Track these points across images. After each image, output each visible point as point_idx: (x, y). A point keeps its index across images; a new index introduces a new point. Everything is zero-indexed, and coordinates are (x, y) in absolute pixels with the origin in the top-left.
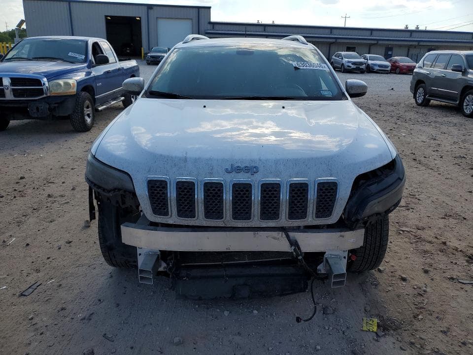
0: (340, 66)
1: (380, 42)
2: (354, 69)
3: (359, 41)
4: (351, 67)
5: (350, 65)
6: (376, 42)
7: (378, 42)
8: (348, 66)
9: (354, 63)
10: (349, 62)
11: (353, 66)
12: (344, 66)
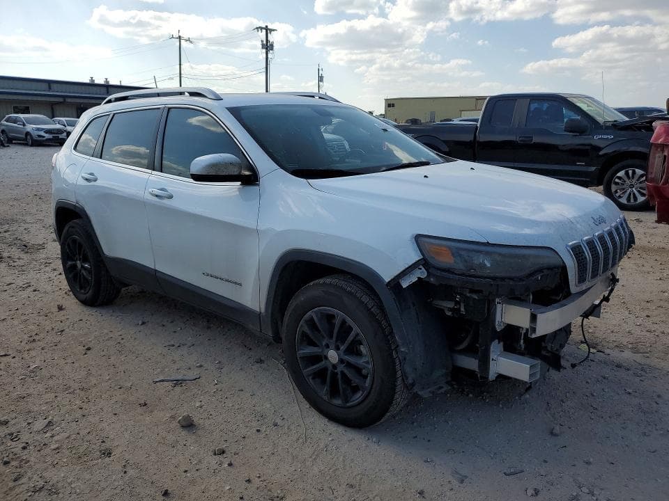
0: (23, 136)
1: (69, 100)
2: (49, 139)
3: (35, 98)
4: (44, 137)
5: (42, 133)
6: (61, 100)
7: (65, 100)
8: (40, 136)
9: (48, 131)
10: (38, 129)
11: (47, 136)
12: (31, 135)
